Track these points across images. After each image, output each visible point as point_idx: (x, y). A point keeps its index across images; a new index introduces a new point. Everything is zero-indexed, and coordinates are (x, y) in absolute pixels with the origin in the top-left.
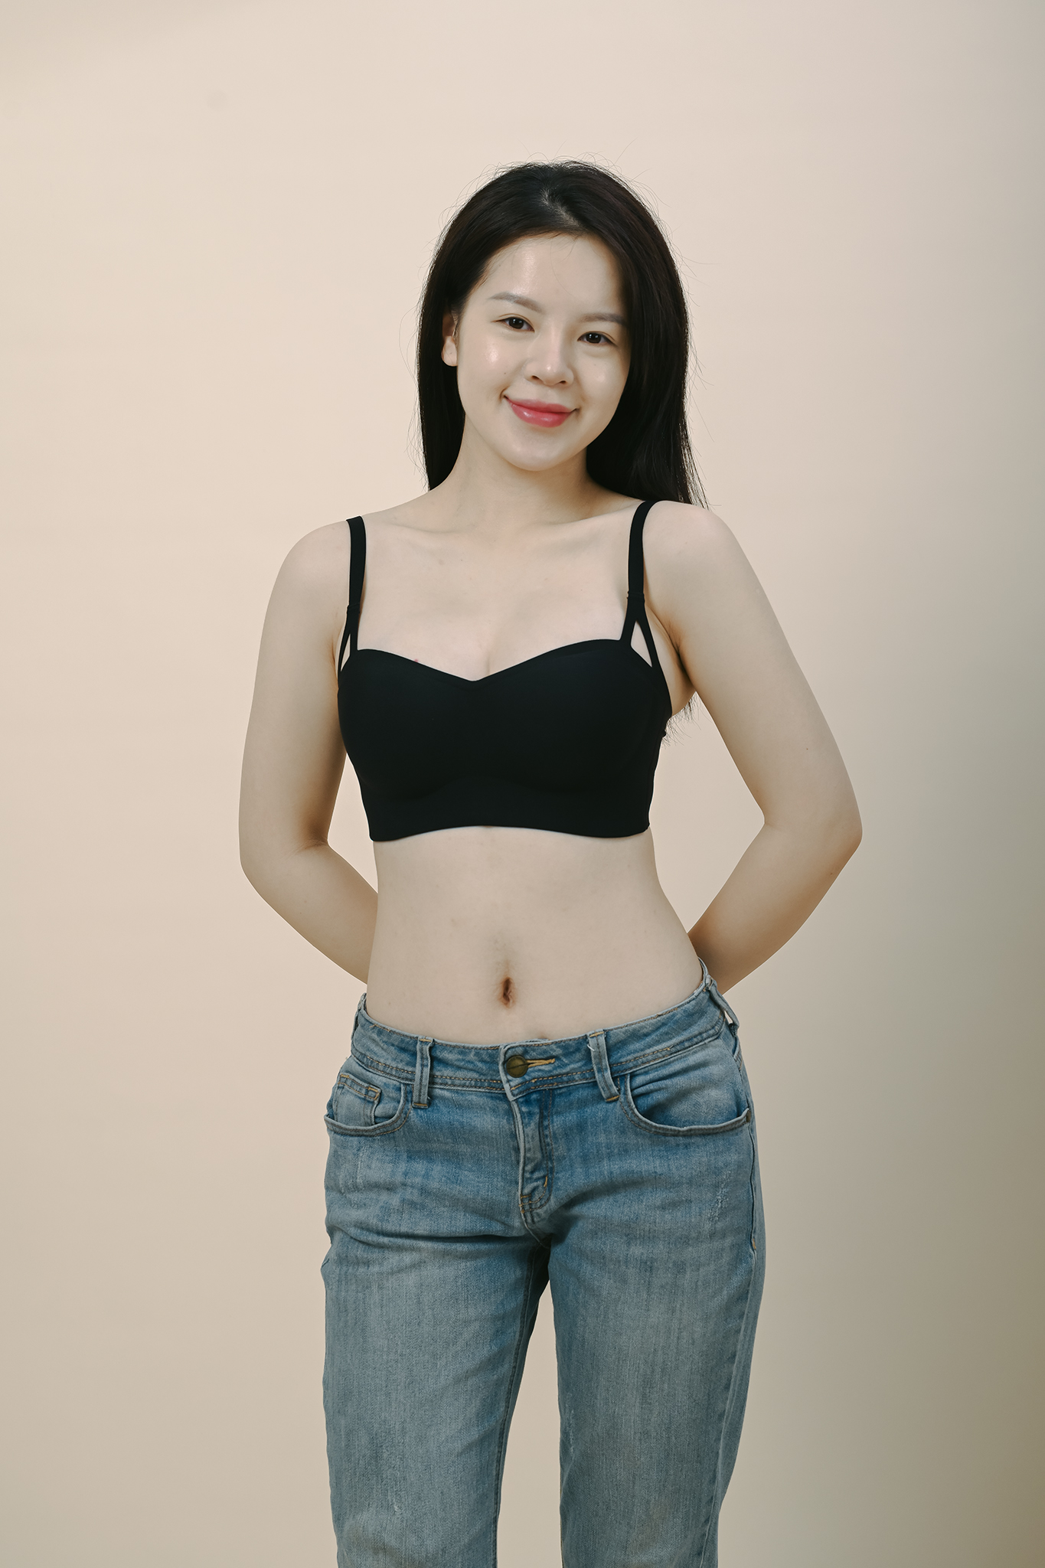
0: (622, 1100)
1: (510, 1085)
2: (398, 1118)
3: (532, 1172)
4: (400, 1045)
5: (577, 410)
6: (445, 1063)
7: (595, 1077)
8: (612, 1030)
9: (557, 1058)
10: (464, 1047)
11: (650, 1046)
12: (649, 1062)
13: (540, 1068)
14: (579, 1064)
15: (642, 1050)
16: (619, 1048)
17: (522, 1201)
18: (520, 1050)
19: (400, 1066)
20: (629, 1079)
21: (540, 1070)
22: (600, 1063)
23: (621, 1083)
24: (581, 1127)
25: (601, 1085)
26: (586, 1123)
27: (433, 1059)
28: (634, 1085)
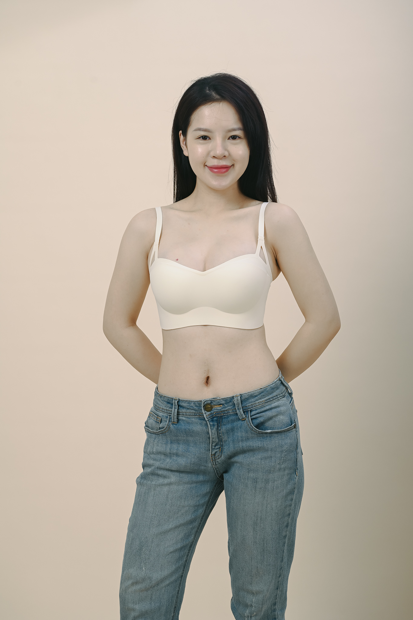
0: (247, 420)
1: (206, 415)
2: (166, 427)
3: (215, 446)
4: (167, 401)
5: (233, 166)
6: (183, 407)
7: (237, 411)
8: (243, 394)
9: (223, 404)
10: (190, 401)
11: (257, 400)
12: (257, 406)
13: (217, 408)
14: (231, 407)
15: (255, 402)
16: (246, 401)
17: (211, 457)
18: (209, 402)
19: (167, 409)
20: (249, 412)
22: (238, 406)
23: (247, 414)
24: (232, 430)
25: (239, 414)
26: (234, 428)
27: (179, 406)
28: (251, 415)
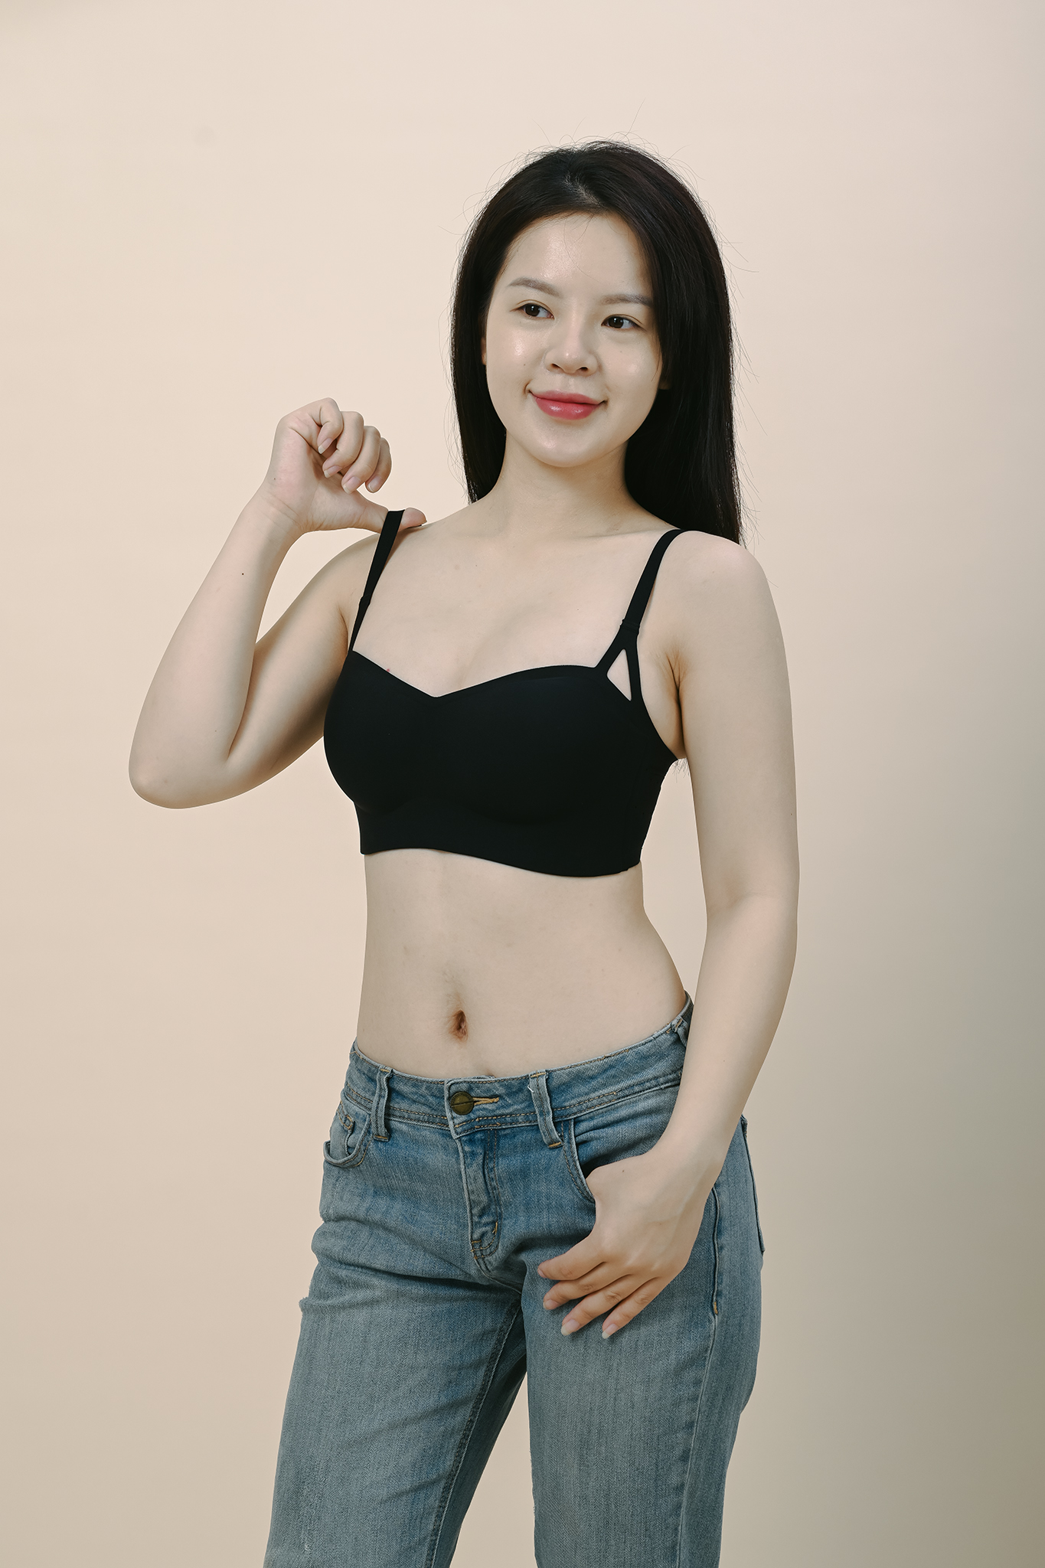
0: (565, 1147)
1: (455, 1122)
2: (359, 1150)
4: (369, 1074)
5: (605, 402)
6: (403, 1096)
7: (537, 1121)
8: (555, 1071)
9: (500, 1097)
10: (417, 1080)
11: (595, 1090)
12: (593, 1106)
13: (485, 1106)
14: (523, 1106)
15: (587, 1094)
16: (563, 1091)
17: (473, 1246)
18: (464, 1087)
19: (366, 1095)
20: (573, 1126)
21: (484, 1109)
22: (541, 1106)
23: (565, 1129)
24: (524, 1173)
25: (542, 1129)
26: (529, 1170)
27: (391, 1090)
28: (578, 1131)
